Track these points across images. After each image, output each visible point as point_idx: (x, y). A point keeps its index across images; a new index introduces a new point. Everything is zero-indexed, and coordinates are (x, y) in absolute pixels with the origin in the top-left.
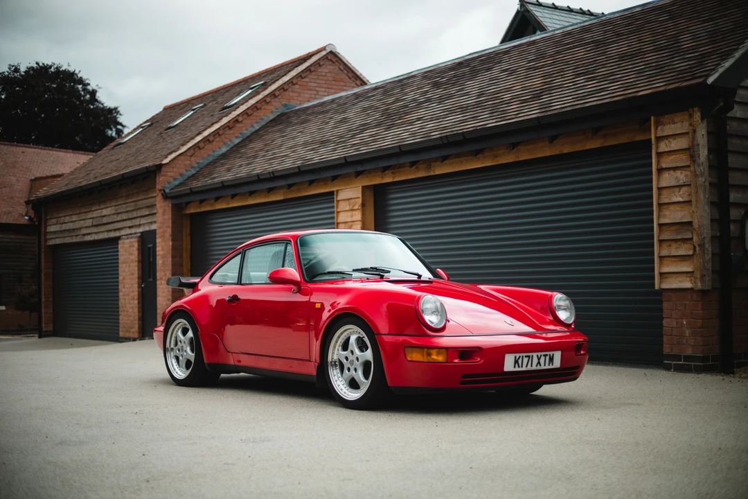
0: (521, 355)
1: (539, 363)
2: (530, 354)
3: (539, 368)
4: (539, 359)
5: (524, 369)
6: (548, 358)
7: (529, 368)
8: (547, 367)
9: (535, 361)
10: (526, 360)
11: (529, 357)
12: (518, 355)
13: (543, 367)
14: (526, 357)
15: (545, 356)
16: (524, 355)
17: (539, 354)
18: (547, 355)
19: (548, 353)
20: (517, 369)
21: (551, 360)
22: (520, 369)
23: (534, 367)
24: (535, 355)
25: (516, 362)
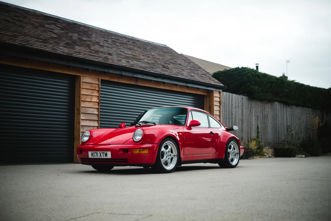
0: (93, 152)
1: (100, 155)
2: (97, 152)
3: (101, 157)
4: (100, 154)
5: (95, 157)
6: (104, 154)
7: (97, 157)
8: (104, 157)
9: (99, 155)
10: (95, 154)
11: (96, 153)
12: (92, 152)
13: (102, 157)
14: (95, 153)
15: (103, 153)
16: (95, 152)
17: (100, 152)
18: (104, 153)
19: (104, 152)
20: (93, 157)
21: (106, 155)
22: (94, 157)
23: (99, 157)
24: (98, 152)
25: (92, 154)
